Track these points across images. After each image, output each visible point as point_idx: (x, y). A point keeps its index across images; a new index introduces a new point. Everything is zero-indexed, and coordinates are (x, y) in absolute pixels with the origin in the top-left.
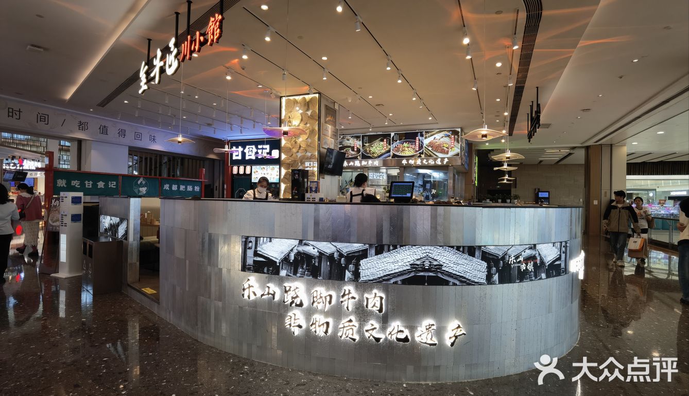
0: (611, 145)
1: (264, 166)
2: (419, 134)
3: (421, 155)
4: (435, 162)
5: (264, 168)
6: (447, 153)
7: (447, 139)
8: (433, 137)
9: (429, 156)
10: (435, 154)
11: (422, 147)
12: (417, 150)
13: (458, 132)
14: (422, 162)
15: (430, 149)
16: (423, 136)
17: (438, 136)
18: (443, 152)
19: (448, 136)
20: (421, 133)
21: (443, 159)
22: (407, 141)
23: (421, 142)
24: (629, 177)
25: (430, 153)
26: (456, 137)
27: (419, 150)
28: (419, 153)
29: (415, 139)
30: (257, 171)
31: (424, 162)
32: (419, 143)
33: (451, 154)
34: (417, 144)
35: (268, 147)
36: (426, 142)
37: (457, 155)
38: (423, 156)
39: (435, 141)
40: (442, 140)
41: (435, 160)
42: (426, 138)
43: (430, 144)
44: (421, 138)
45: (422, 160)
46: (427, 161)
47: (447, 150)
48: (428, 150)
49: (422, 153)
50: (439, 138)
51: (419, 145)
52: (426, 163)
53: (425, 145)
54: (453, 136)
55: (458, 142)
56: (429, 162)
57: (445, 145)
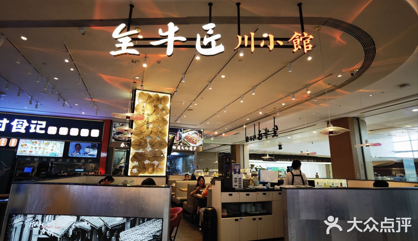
0: (243, 145)
1: (37, 141)
2: (179, 130)
3: (180, 143)
4: (189, 149)
5: (36, 142)
6: (196, 143)
7: (196, 135)
8: (188, 133)
9: (185, 145)
10: (188, 144)
11: (181, 138)
12: (178, 140)
13: (202, 132)
14: (181, 148)
15: (186, 140)
16: (182, 132)
17: (191, 133)
18: (193, 143)
19: (197, 133)
20: (181, 129)
21: (193, 147)
22: (172, 133)
23: (181, 135)
24: (250, 161)
25: (186, 142)
26: (201, 134)
27: (179, 140)
28: (179, 142)
29: (177, 133)
30: (26, 145)
31: (182, 148)
32: (179, 136)
33: (198, 144)
34: (178, 136)
35: (44, 123)
36: (183, 135)
37: (201, 145)
38: (181, 144)
39: (189, 135)
40: (193, 135)
41: (189, 147)
42: (183, 133)
43: (186, 137)
44: (180, 133)
45: (181, 146)
46: (184, 148)
47: (195, 141)
48: (185, 140)
49: (181, 142)
50: (191, 134)
51: (179, 137)
52: (184, 149)
53: (182, 137)
54: (199, 134)
55: (202, 138)
56: (185, 148)
57: (194, 139)
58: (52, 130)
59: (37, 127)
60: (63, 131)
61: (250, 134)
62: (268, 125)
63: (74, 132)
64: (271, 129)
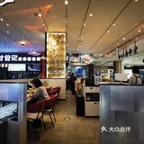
6: (89, 61)
7: (89, 57)
17: (86, 56)
35: (17, 56)
36: (82, 57)
43: (84, 58)
44: (80, 56)
54: (91, 56)
55: (92, 58)
58: (20, 59)
59: (14, 58)
60: (25, 59)
61: (121, 53)
62: (132, 46)
63: (29, 59)
64: (133, 49)
